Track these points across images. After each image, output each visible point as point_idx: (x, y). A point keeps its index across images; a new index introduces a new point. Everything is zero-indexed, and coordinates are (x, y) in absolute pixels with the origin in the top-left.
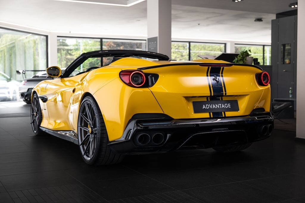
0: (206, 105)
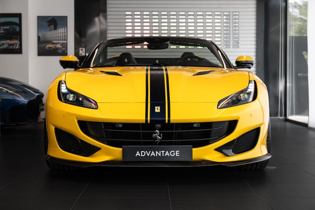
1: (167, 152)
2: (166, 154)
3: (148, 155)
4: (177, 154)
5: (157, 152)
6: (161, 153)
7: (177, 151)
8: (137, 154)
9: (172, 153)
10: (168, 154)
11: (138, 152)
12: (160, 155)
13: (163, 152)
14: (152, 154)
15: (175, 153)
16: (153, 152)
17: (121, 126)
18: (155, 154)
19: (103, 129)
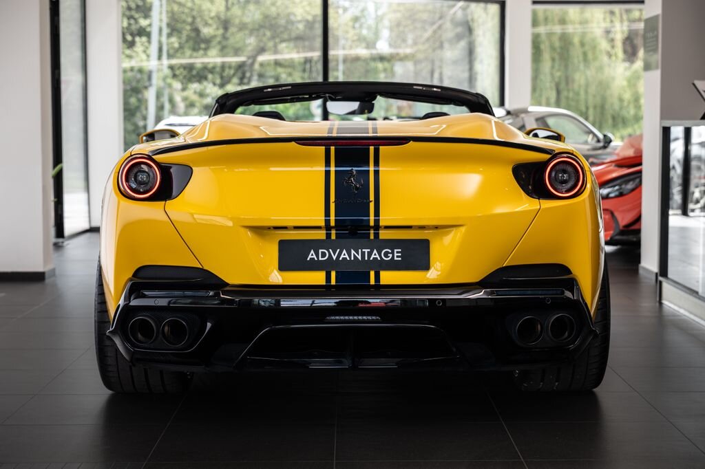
0: (320, 251)
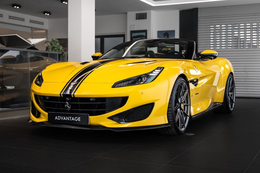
1: (73, 118)
2: (72, 119)
3: (62, 119)
4: (79, 120)
5: (67, 118)
6: (70, 118)
7: (79, 118)
8: (56, 118)
9: (76, 119)
10: (74, 119)
11: (56, 117)
12: (69, 119)
13: (71, 117)
14: (64, 119)
15: (78, 119)
16: (65, 117)
17: (48, 98)
18: (66, 119)
19: (42, 100)
